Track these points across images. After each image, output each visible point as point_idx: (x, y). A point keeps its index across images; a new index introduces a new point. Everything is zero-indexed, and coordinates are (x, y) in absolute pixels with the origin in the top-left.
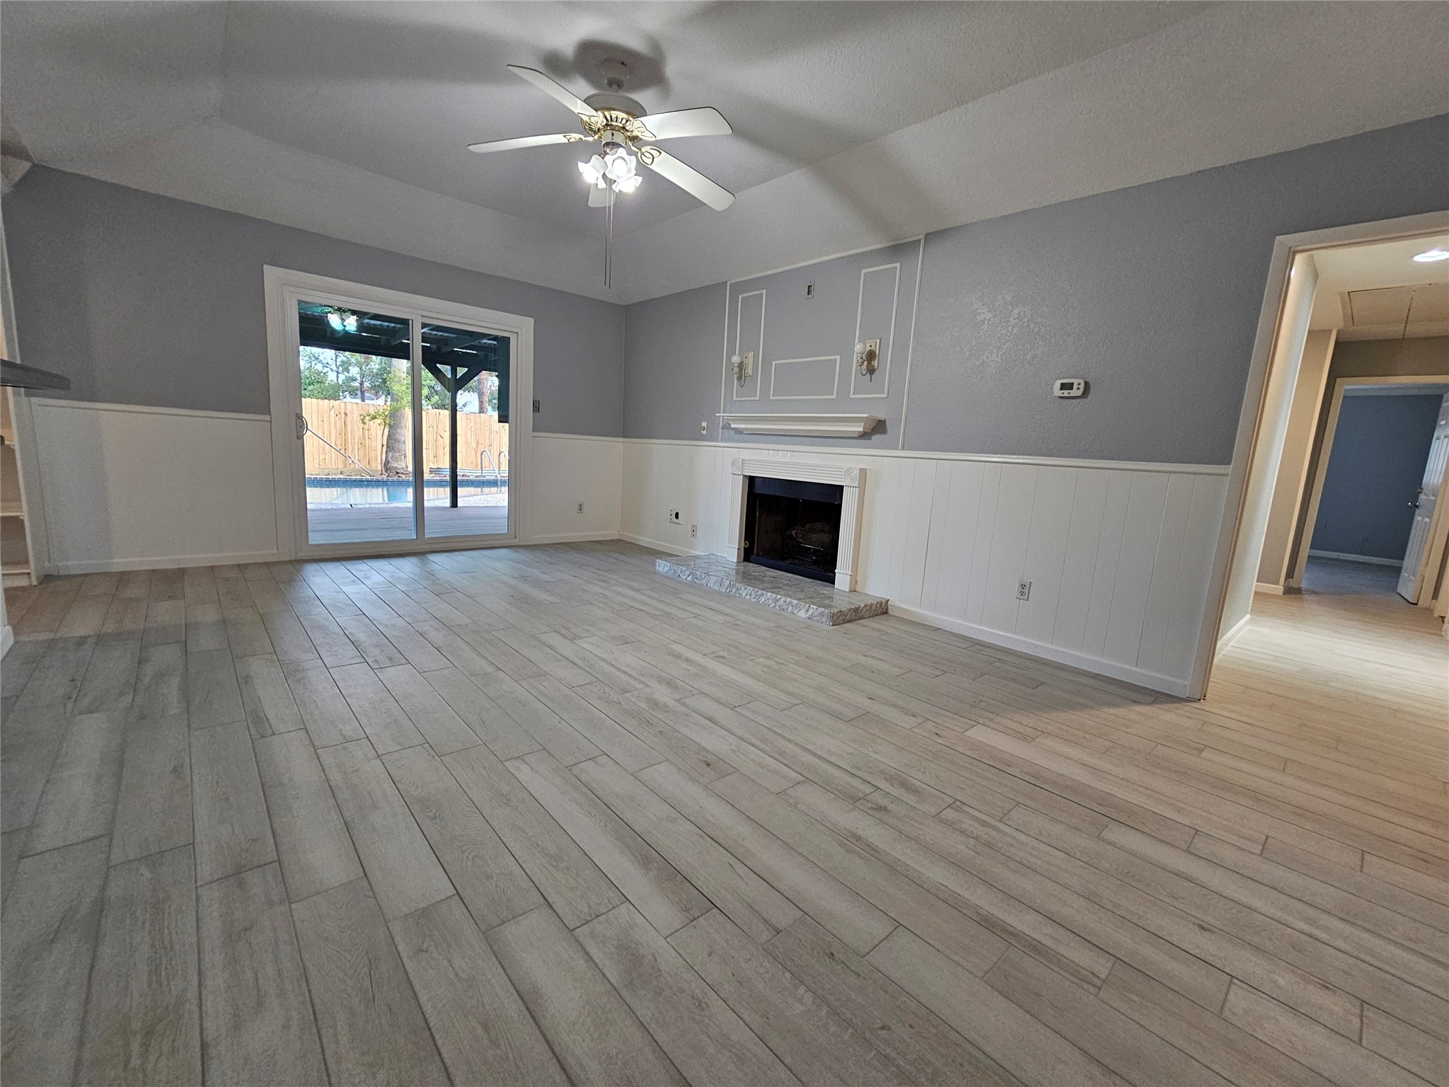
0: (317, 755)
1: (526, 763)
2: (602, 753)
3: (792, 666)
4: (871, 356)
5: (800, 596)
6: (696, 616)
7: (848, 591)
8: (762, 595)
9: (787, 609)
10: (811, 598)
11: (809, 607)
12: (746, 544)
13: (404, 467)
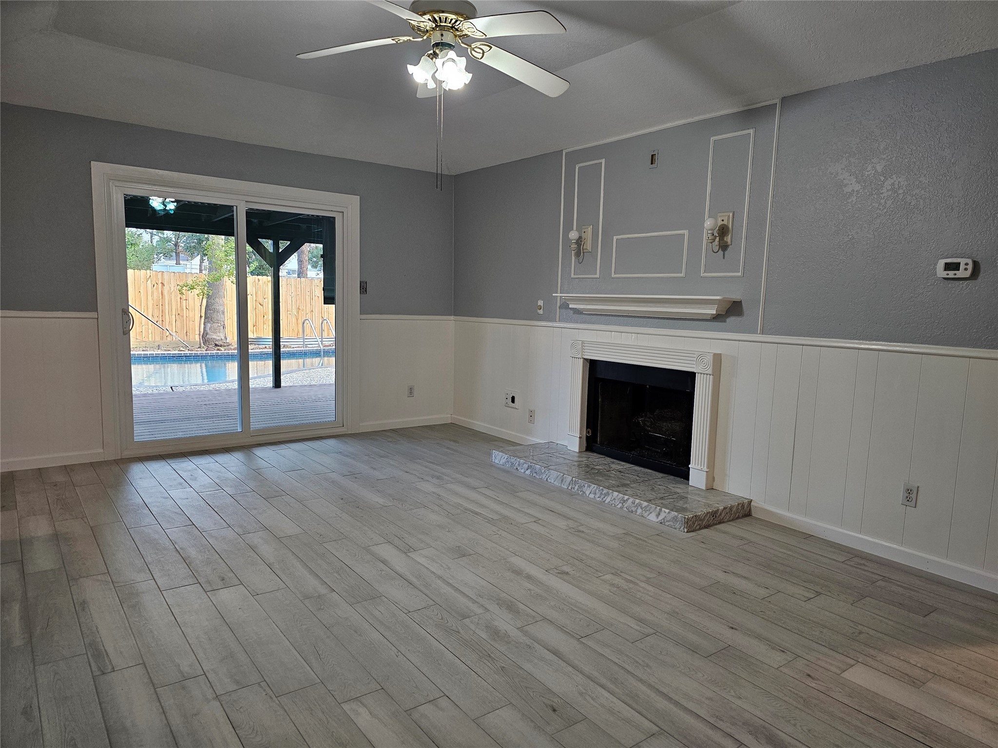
0: (157, 694)
1: (365, 706)
2: (443, 694)
3: (643, 585)
4: (723, 231)
5: (651, 497)
6: (537, 521)
7: (704, 488)
8: (607, 494)
9: (636, 511)
10: (662, 498)
11: (661, 510)
12: (589, 432)
13: (223, 338)
